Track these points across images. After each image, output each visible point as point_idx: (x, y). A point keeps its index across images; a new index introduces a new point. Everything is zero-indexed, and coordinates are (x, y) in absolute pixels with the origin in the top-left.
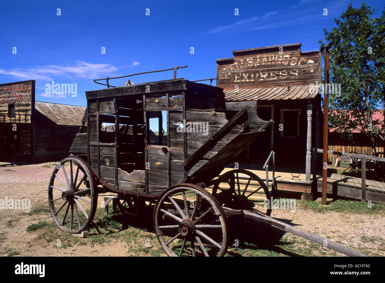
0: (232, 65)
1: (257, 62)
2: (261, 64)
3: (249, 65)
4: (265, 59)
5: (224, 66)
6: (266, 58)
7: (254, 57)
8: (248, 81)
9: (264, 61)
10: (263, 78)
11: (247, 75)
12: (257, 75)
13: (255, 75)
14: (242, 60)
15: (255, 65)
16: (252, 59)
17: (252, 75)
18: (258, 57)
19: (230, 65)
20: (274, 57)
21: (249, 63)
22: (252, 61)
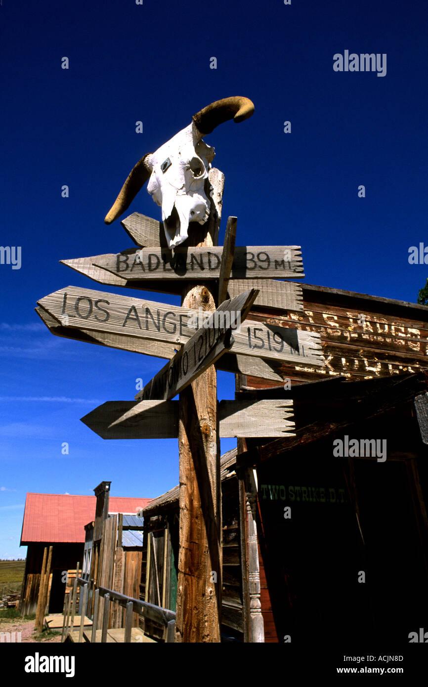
0: (282, 318)
1: (350, 329)
2: (360, 335)
3: (329, 331)
4: (366, 326)
5: (261, 315)
6: (368, 323)
7: (341, 314)
8: (335, 374)
9: (367, 330)
10: (371, 373)
11: (330, 358)
12: (357, 362)
13: (351, 362)
14: (311, 314)
15: (345, 335)
16: (336, 318)
17: (344, 360)
18: (351, 316)
19: (278, 317)
20: (386, 327)
21: (330, 325)
22: (336, 322)
